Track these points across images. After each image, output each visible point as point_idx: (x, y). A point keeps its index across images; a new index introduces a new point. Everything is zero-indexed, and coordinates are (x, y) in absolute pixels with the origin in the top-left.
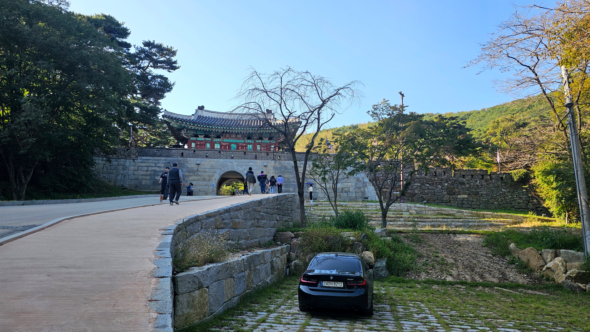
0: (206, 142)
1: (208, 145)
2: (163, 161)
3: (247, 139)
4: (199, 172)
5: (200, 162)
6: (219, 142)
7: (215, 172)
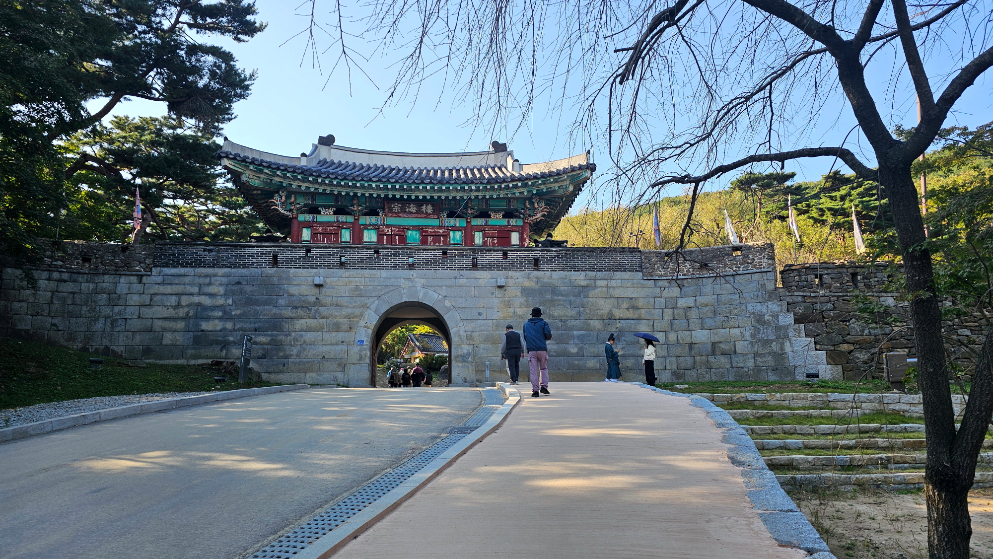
0: (341, 226)
1: (346, 235)
2: (222, 279)
3: (447, 217)
4: (323, 306)
5: (324, 280)
6: (373, 225)
7: (365, 306)
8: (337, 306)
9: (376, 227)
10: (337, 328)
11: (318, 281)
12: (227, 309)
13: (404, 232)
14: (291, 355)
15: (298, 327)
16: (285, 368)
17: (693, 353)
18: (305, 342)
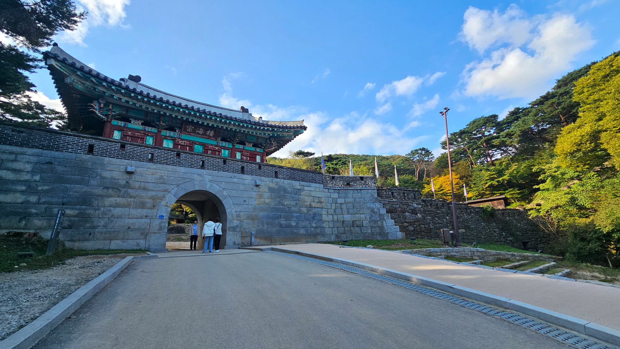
0: (147, 134)
1: (150, 140)
2: (31, 157)
3: (221, 140)
4: (131, 188)
5: (135, 170)
6: (171, 137)
7: (166, 191)
8: (145, 189)
9: (173, 139)
10: (143, 205)
11: (130, 169)
12: (34, 184)
13: (193, 145)
14: (99, 226)
15: (107, 203)
16: (91, 236)
17: (344, 226)
18: (113, 215)
